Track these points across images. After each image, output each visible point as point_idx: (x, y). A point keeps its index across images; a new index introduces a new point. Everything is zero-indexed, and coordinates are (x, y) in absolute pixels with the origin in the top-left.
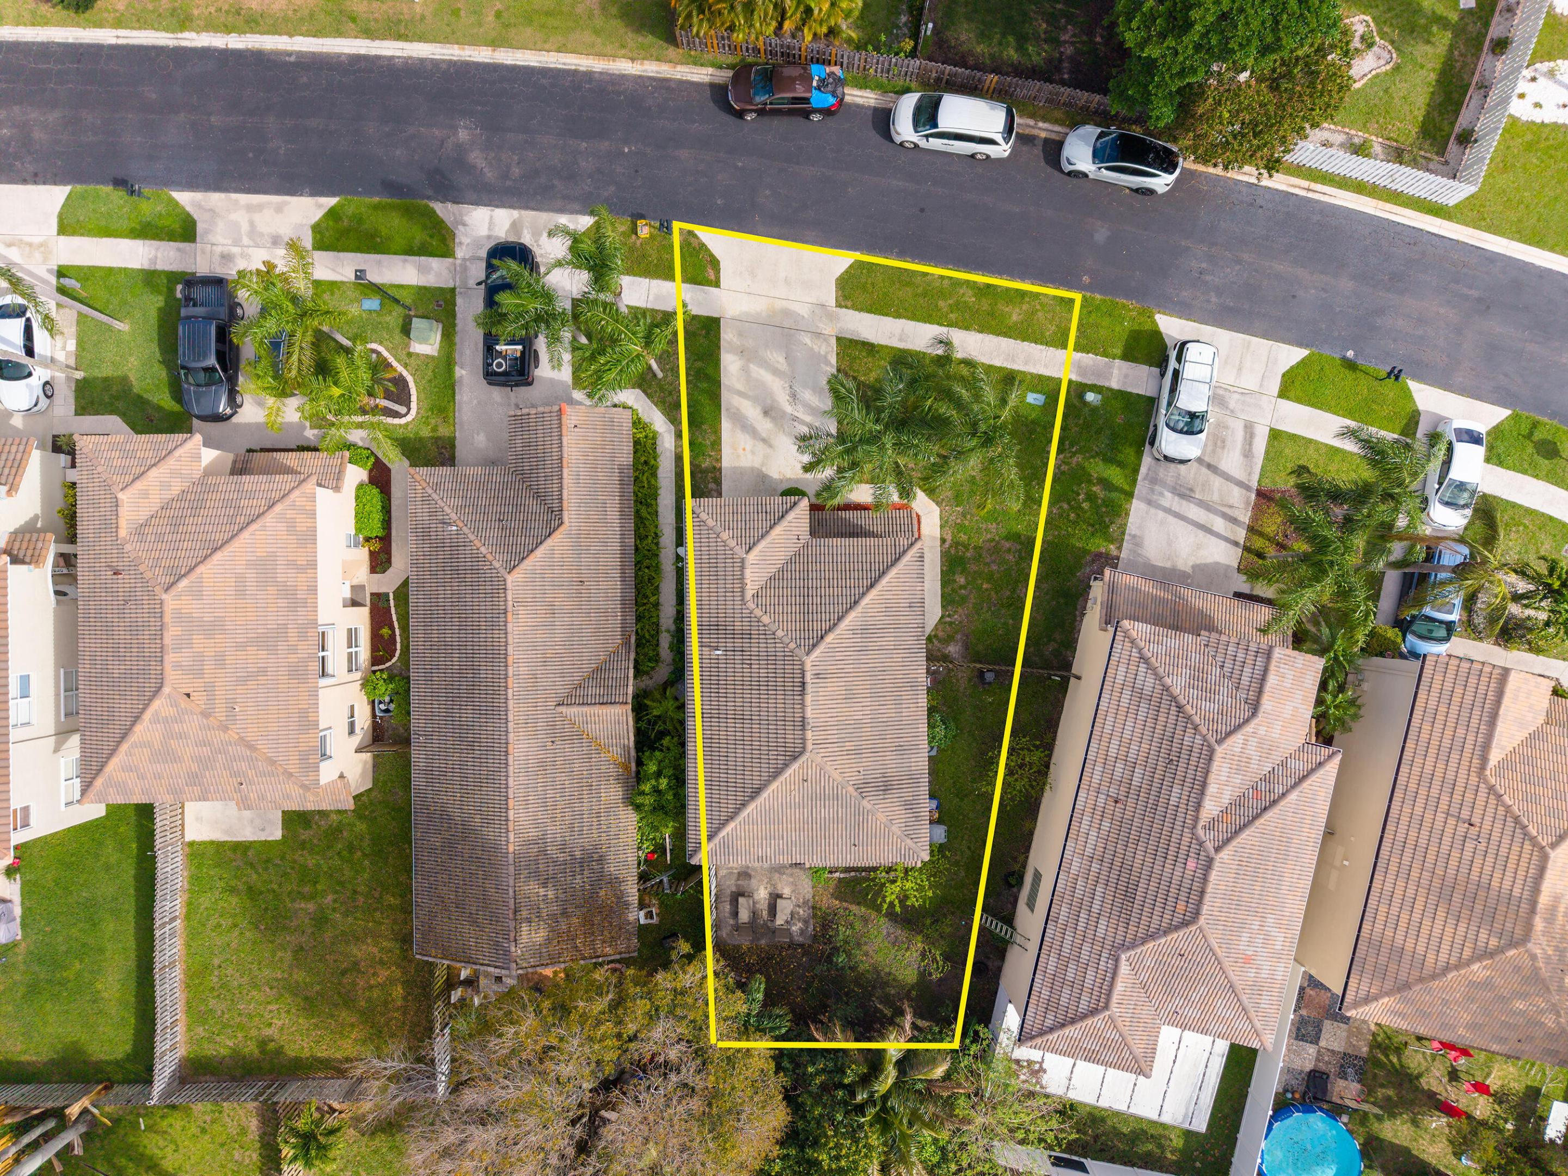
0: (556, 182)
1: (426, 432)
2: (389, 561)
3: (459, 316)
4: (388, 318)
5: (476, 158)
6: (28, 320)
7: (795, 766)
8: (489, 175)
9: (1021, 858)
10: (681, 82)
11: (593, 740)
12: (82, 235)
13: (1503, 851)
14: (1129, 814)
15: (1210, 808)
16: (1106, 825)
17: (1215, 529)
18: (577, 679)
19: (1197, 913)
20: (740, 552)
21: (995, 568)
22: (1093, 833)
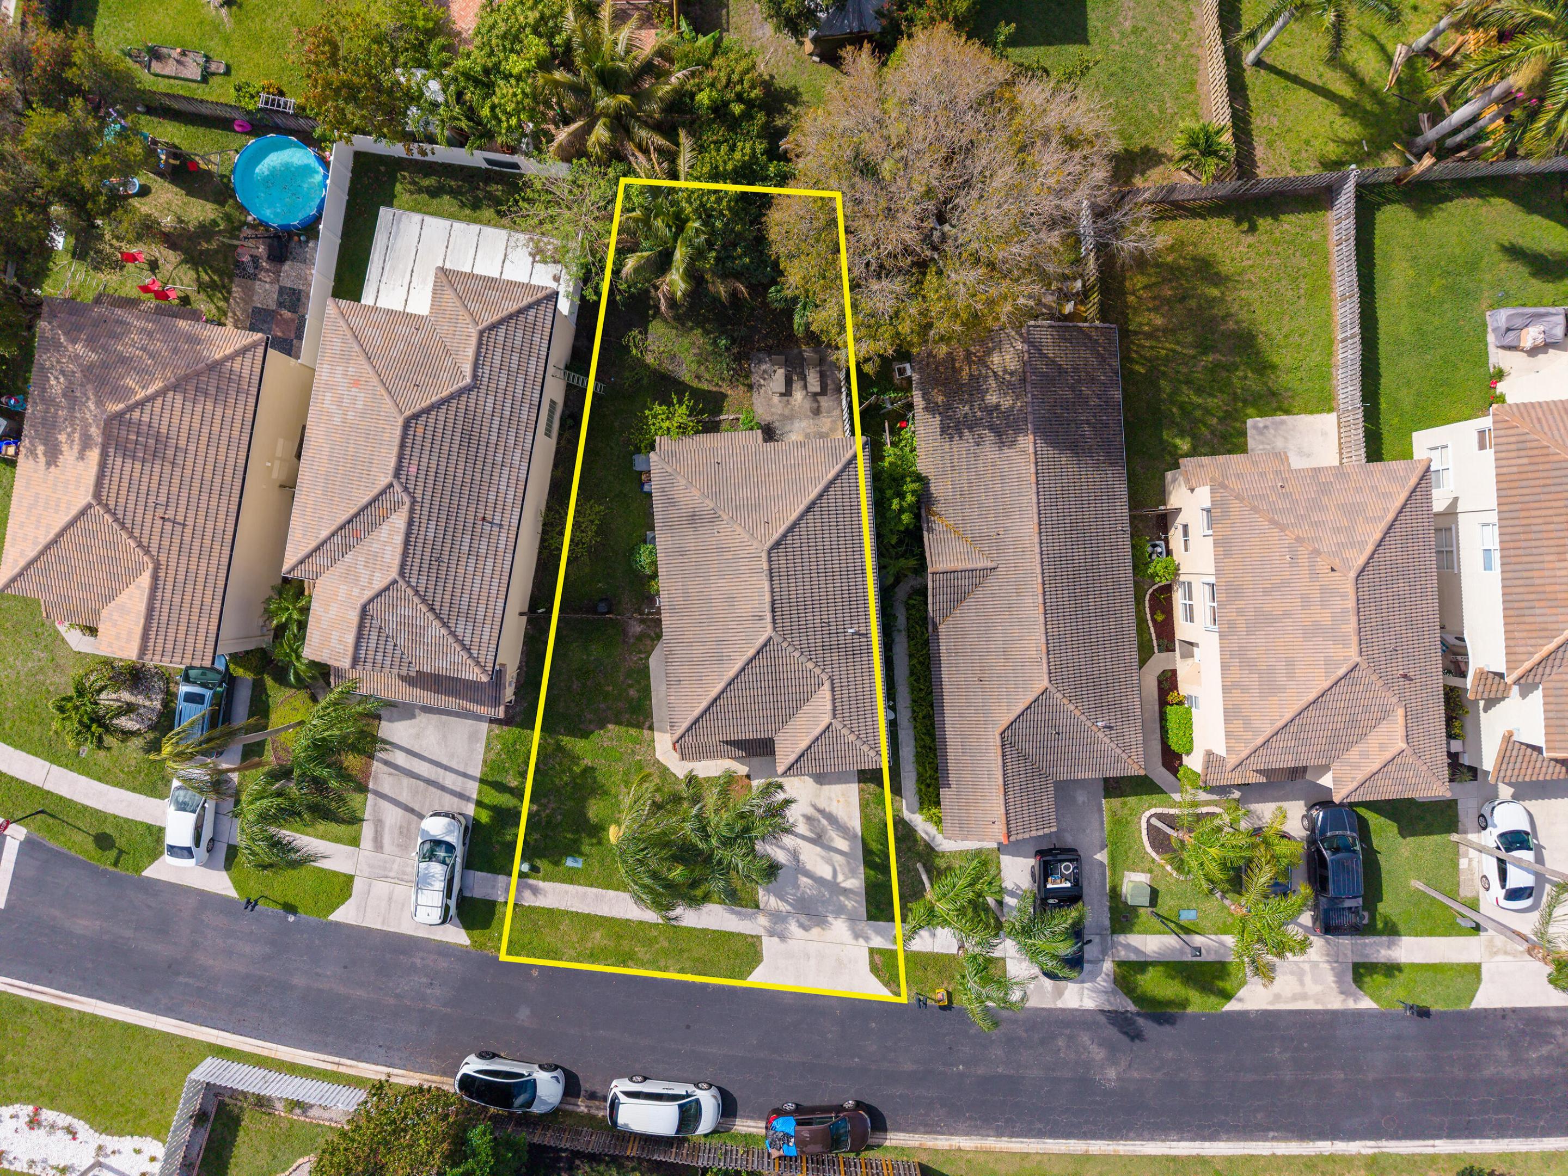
0: (1024, 1035)
1: (1132, 800)
2: (1160, 682)
3: (1106, 910)
4: (1172, 903)
5: (1098, 1053)
6: (1503, 887)
7: (776, 536)
8: (1085, 1038)
9: (563, 443)
10: (914, 1131)
11: (962, 537)
12: (1458, 965)
13: (132, 497)
14: (472, 509)
15: (399, 521)
16: (492, 496)
17: (404, 754)
18: (979, 592)
19: (406, 426)
20: (837, 724)
21: (602, 706)
22: (503, 487)
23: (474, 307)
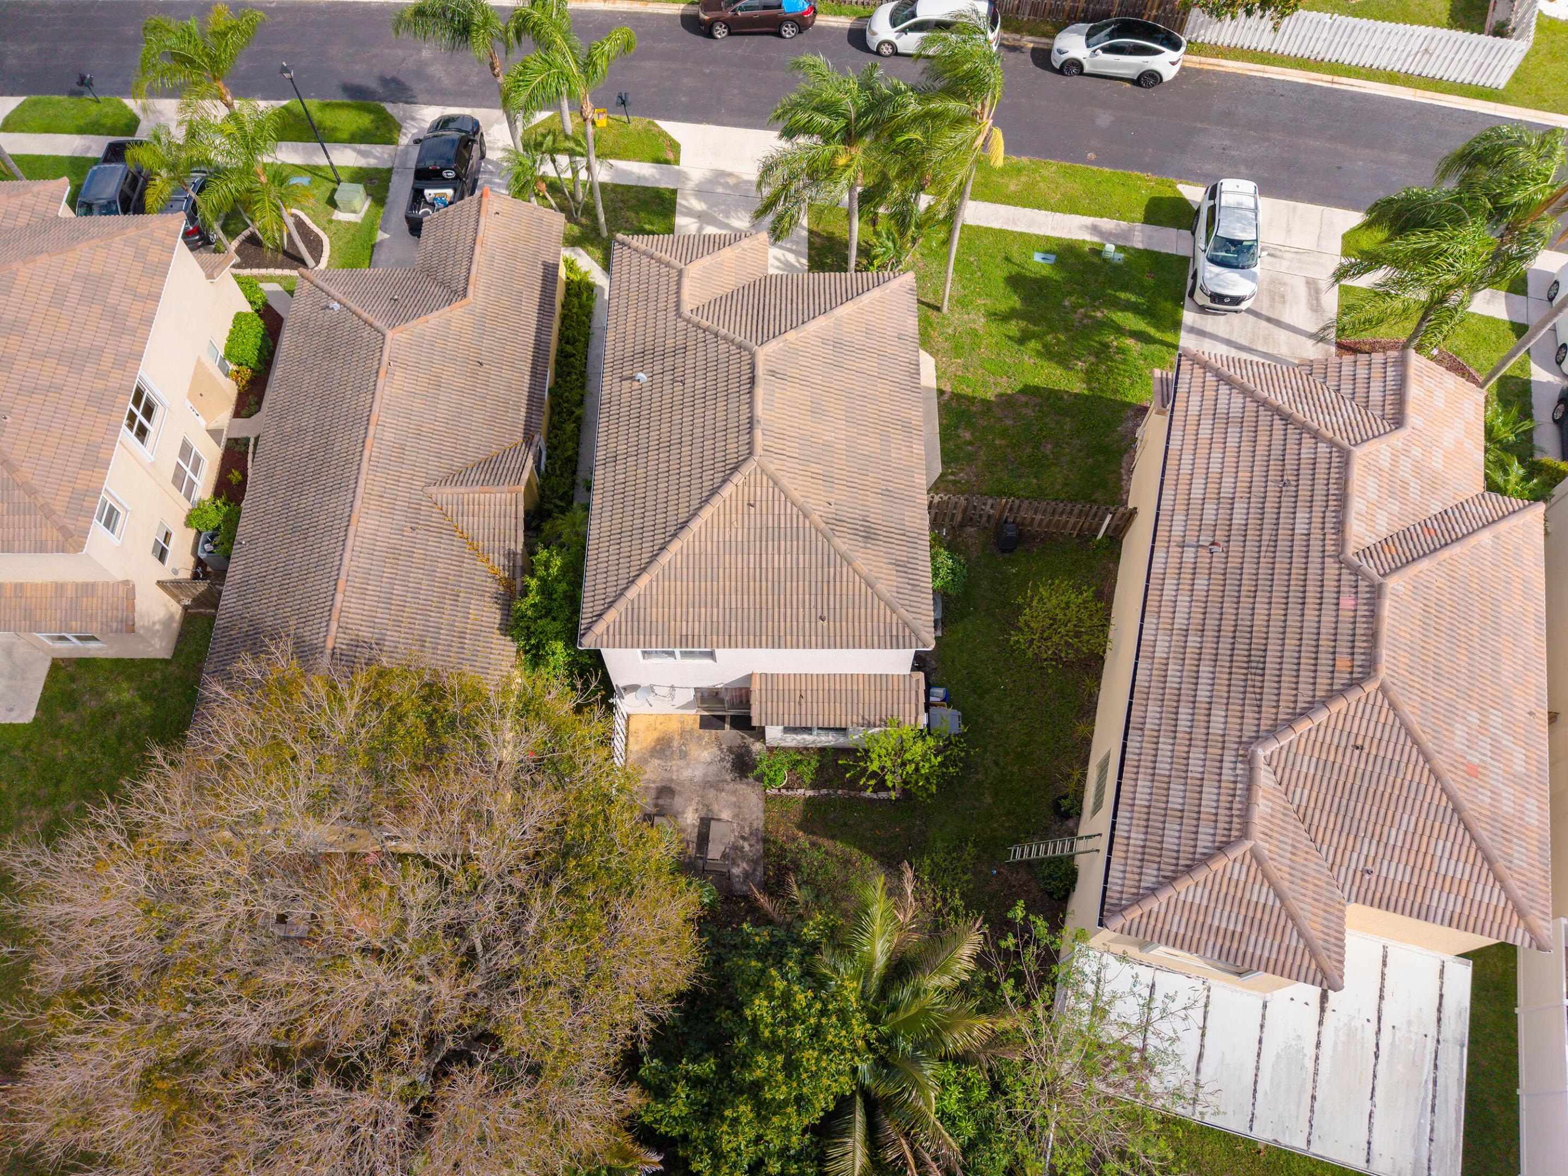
3: (392, 190)
4: (315, 192)
5: (436, 70)
7: (738, 478)
9: (1076, 775)
10: (651, 15)
11: (468, 541)
12: (22, 131)
14: (1234, 561)
16: (1201, 583)
18: (457, 465)
19: (1370, 666)
20: (679, 264)
21: (1009, 422)
22: (1183, 599)
23: (1261, 894)
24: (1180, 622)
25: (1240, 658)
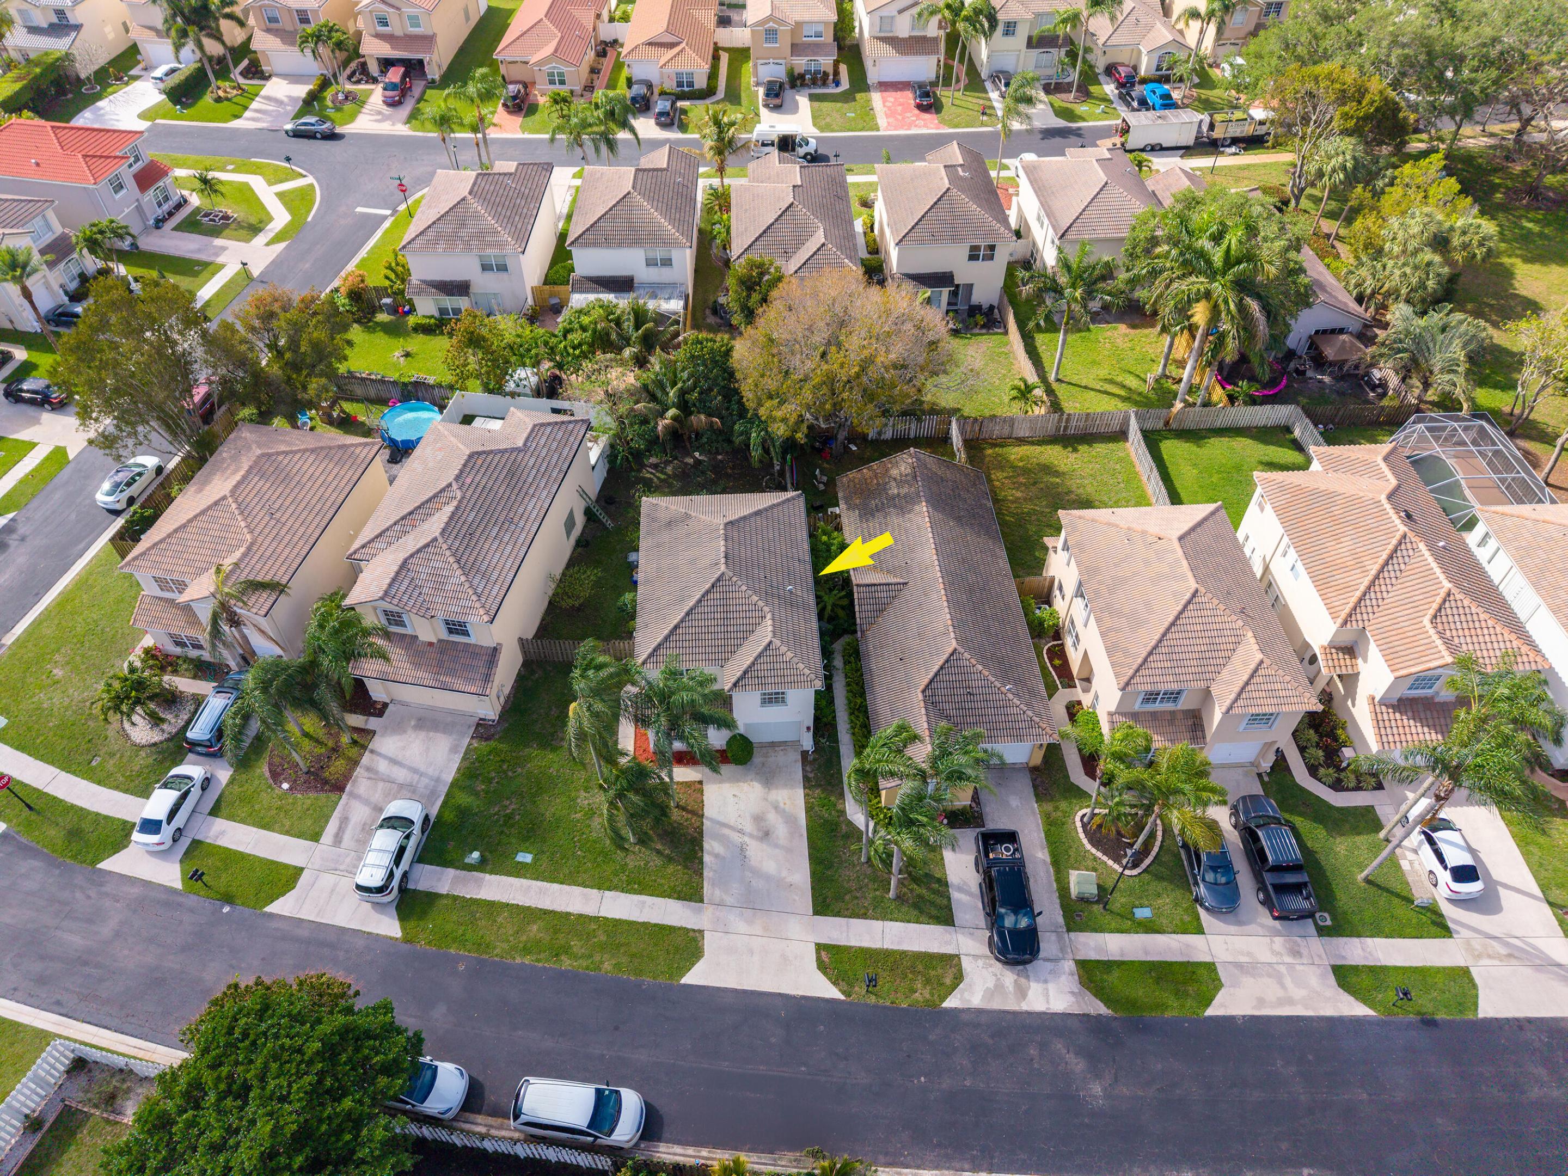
0: (991, 1041)
1: (1063, 805)
2: (1068, 708)
3: (1058, 906)
4: (1123, 900)
5: (1078, 1065)
7: (732, 520)
8: (1060, 1046)
11: (880, 571)
12: (1444, 968)
14: (504, 514)
17: (386, 762)
19: (470, 456)
20: (777, 642)
24: (534, 500)
25: (515, 479)
